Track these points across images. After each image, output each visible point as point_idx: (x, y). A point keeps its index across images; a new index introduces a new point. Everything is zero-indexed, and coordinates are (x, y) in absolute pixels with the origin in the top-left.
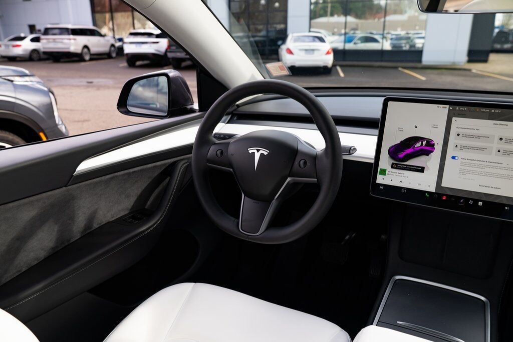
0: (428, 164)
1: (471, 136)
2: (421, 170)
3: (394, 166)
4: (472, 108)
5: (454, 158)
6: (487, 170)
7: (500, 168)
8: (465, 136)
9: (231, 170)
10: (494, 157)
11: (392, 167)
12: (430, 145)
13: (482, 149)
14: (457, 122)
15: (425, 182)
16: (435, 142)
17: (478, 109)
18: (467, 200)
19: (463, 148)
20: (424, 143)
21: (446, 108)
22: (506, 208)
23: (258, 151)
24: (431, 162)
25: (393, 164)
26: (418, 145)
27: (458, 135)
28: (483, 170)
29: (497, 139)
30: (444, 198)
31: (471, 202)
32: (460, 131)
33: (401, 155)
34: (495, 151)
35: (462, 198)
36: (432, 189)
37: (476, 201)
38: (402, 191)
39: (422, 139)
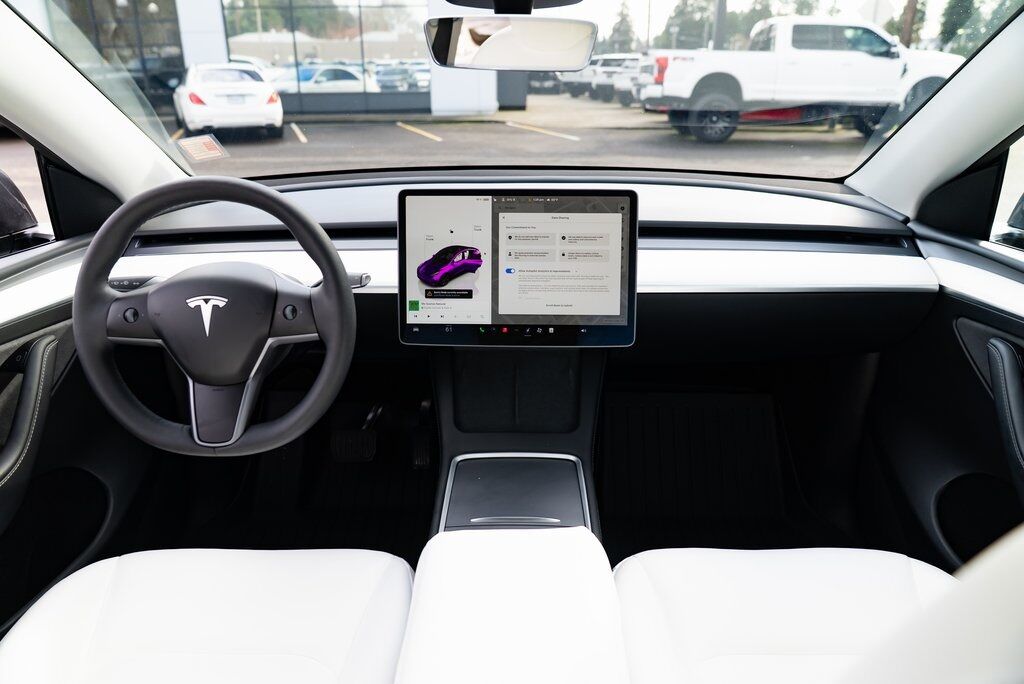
0: (476, 284)
1: (527, 238)
2: (468, 294)
3: (429, 295)
4: (523, 198)
5: (509, 271)
6: (553, 282)
7: (568, 278)
8: (518, 238)
9: (160, 341)
10: (559, 264)
11: (426, 297)
12: (475, 256)
13: (544, 254)
14: (506, 218)
15: (474, 312)
16: (481, 251)
17: (529, 198)
18: (534, 328)
19: (519, 255)
20: (467, 254)
21: (488, 200)
22: (582, 331)
23: (206, 301)
24: (480, 281)
25: (427, 291)
26: (459, 258)
27: (510, 237)
28: (548, 283)
29: (559, 238)
30: (505, 330)
31: (539, 330)
32: (512, 232)
33: (437, 276)
34: (558, 254)
35: (526, 326)
36: (487, 320)
37: (545, 328)
38: (447, 329)
39: (462, 249)
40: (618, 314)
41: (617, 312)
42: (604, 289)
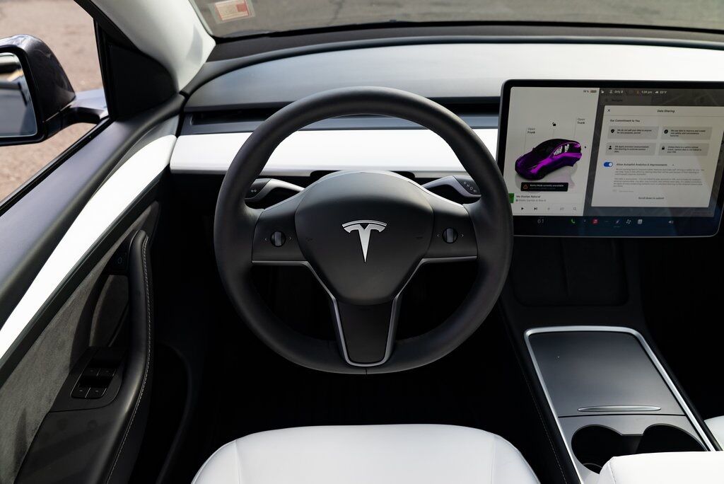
0: (572, 177)
1: (629, 132)
2: (563, 187)
3: (524, 188)
4: (631, 90)
5: (607, 164)
6: (649, 175)
7: (665, 171)
8: (622, 131)
9: (306, 263)
10: (657, 158)
11: (522, 190)
12: (575, 149)
13: (643, 148)
14: (612, 111)
15: (567, 204)
16: (582, 145)
17: (638, 91)
18: (624, 219)
19: (619, 149)
20: (567, 148)
21: (595, 91)
22: (670, 222)
23: (364, 226)
24: (577, 175)
25: (523, 184)
26: (559, 151)
27: (613, 131)
28: (643, 177)
29: (661, 132)
30: (596, 221)
31: (629, 222)
32: (616, 125)
33: (535, 170)
34: (658, 148)
35: (617, 218)
36: (580, 212)
37: (635, 219)
38: (539, 221)
39: (563, 142)
40: (707, 206)
41: (707, 205)
42: (698, 182)
